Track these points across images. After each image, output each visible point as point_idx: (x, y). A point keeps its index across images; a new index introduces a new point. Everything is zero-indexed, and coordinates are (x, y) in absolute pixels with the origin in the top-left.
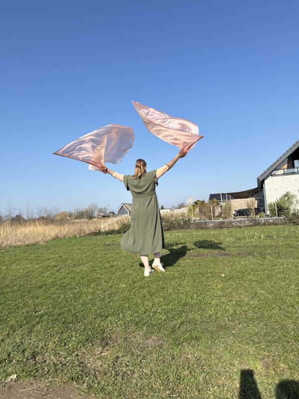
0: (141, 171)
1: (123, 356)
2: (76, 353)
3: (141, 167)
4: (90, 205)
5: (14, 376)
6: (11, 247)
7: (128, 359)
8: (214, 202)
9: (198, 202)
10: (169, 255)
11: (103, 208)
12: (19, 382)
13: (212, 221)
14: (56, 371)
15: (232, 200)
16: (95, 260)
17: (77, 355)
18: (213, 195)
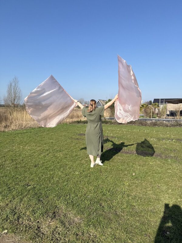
0: (92, 108)
1: (59, 227)
2: (38, 220)
3: (93, 105)
4: (80, 99)
5: (6, 231)
6: (30, 128)
7: (61, 230)
8: (156, 105)
9: (144, 105)
10: (112, 149)
11: (87, 101)
12: (8, 235)
13: (151, 119)
14: (26, 231)
15: (168, 104)
16: (69, 148)
17: (38, 222)
18: (156, 99)
